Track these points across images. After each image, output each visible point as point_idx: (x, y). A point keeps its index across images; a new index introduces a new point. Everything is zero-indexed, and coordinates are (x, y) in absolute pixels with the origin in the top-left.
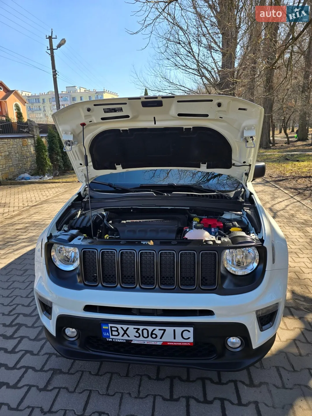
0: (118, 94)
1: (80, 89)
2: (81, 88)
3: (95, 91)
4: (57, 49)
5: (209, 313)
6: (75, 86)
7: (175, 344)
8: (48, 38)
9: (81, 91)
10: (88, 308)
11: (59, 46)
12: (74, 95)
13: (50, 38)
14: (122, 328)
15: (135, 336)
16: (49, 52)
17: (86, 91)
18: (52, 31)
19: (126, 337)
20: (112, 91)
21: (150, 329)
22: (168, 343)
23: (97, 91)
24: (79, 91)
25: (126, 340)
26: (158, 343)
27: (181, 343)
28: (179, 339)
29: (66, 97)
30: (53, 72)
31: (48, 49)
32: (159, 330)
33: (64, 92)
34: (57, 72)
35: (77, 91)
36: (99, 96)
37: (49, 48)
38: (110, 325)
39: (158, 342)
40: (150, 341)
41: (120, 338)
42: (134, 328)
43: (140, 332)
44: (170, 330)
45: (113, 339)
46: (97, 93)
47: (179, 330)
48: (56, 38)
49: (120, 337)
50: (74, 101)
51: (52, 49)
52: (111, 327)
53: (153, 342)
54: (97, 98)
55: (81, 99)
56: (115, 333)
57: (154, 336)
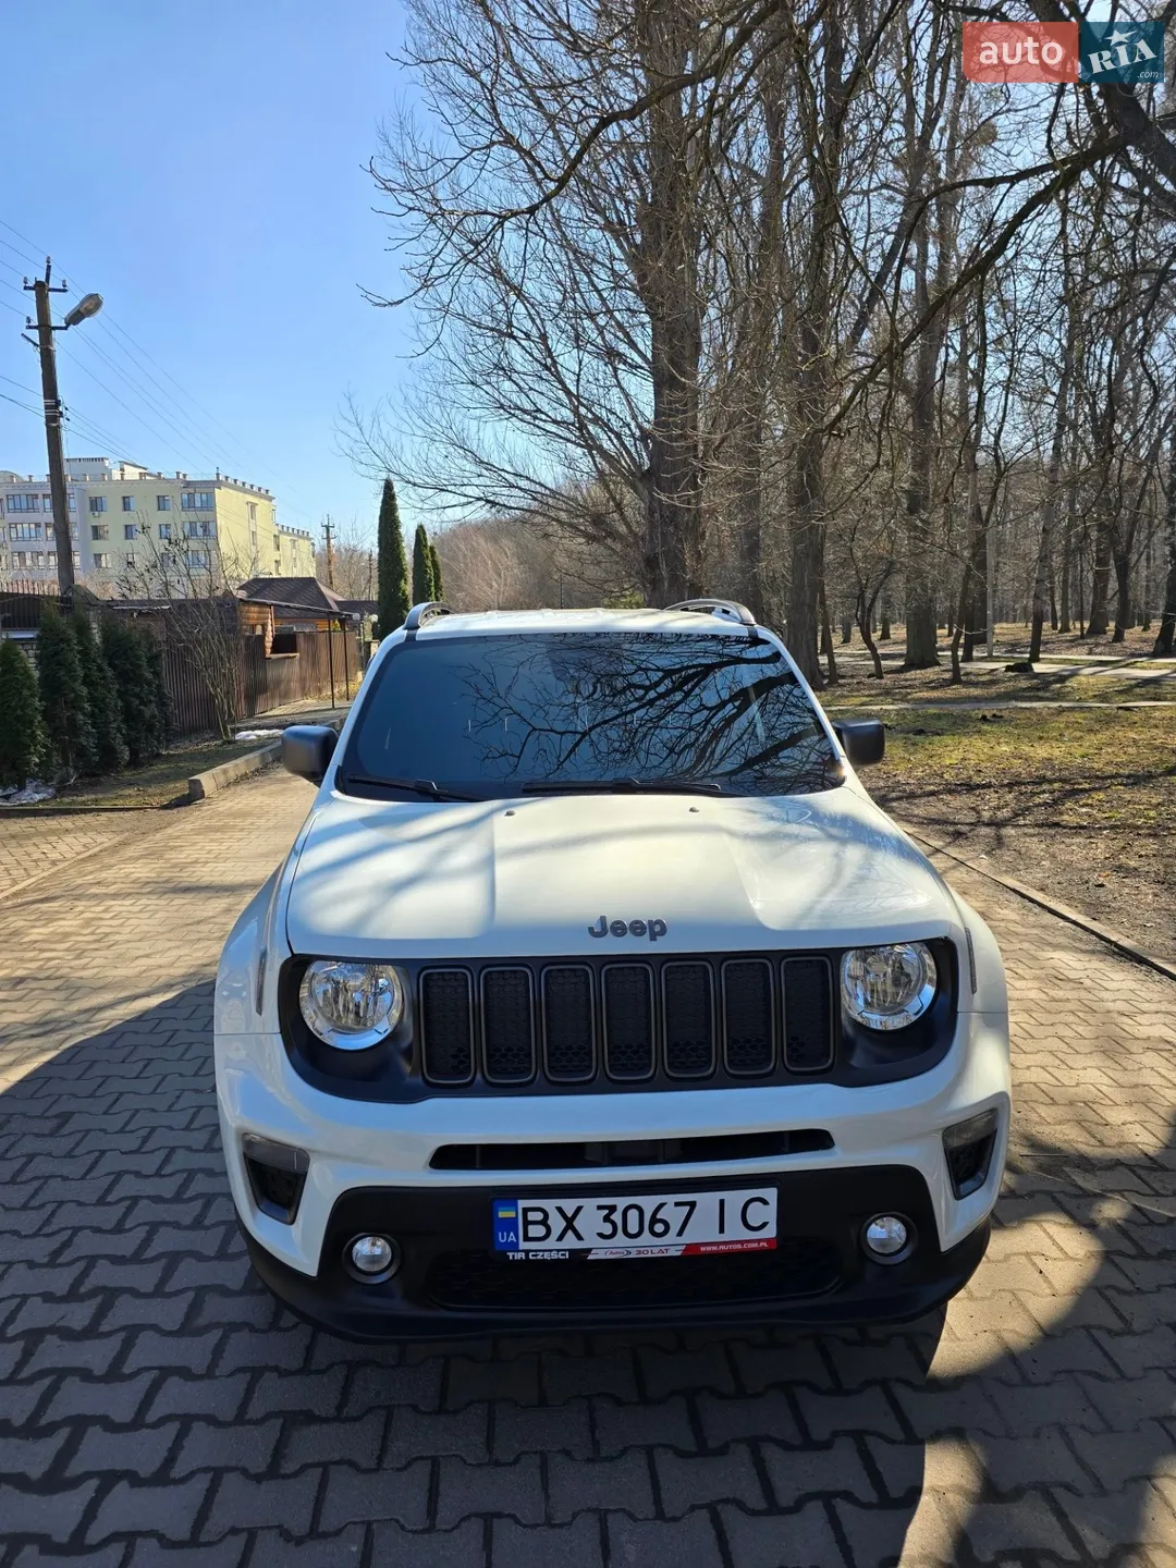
0: (270, 494)
1: (122, 470)
2: (126, 467)
3: (181, 477)
4: (66, 329)
5: (817, 1140)
6: (103, 459)
7: (722, 1247)
8: (30, 288)
9: (126, 478)
10: (447, 1157)
11: (76, 318)
12: (98, 488)
13: (40, 289)
14: (560, 1209)
15: (601, 1235)
16: (34, 335)
17: (148, 478)
18: (48, 266)
19: (570, 1242)
20: (249, 482)
21: (648, 1203)
22: (703, 1249)
23: (188, 479)
24: (116, 475)
25: (570, 1251)
26: (674, 1252)
27: (742, 1242)
28: (735, 1232)
30: (47, 407)
31: (30, 328)
32: (677, 1204)
34: (61, 409)
35: (110, 475)
36: (197, 496)
37: (34, 323)
38: (522, 1204)
39: (671, 1246)
40: (648, 1246)
41: (554, 1247)
42: (600, 1208)
43: (617, 1217)
44: (707, 1201)
45: (527, 1252)
46: (188, 484)
47: (735, 1199)
48: (64, 291)
49: (551, 1243)
50: (97, 513)
51: (45, 327)
52: (526, 1211)
53: (656, 1250)
54: (189, 505)
55: (126, 506)
56: (537, 1232)
57: (659, 1228)
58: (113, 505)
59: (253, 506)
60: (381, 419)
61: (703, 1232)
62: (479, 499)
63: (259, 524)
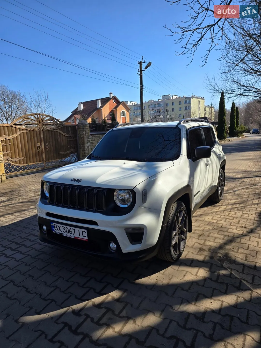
0: (204, 98)
1: (173, 97)
2: (174, 96)
3: (184, 97)
4: (145, 70)
5: (95, 223)
6: (169, 95)
7: (80, 239)
8: (139, 63)
9: (173, 98)
10: (48, 214)
11: (146, 68)
12: (167, 101)
13: (141, 63)
14: (58, 225)
15: (63, 231)
16: (139, 73)
17: (177, 98)
18: (142, 58)
19: (60, 232)
20: (197, 96)
21: (69, 227)
22: (77, 238)
23: (186, 97)
24: (171, 98)
25: (60, 233)
26: (73, 237)
27: (83, 239)
28: (81, 237)
29: (161, 104)
30: (140, 87)
31: (139, 71)
32: (73, 229)
33: (160, 100)
34: (143, 87)
35: (170, 98)
36: (187, 101)
37: (139, 70)
38: (54, 223)
40: (69, 235)
41: (58, 232)
42: (63, 227)
43: (65, 229)
44: (77, 229)
45: (55, 232)
46: (186, 98)
47: (81, 230)
48: (145, 62)
49: (58, 231)
50: (167, 107)
51: (141, 71)
52: (54, 225)
53: (71, 236)
54: (186, 103)
55: (173, 104)
56: (56, 229)
57: (71, 233)
58: (170, 104)
59: (200, 101)
60: (215, 78)
61: (77, 235)
63: (201, 105)
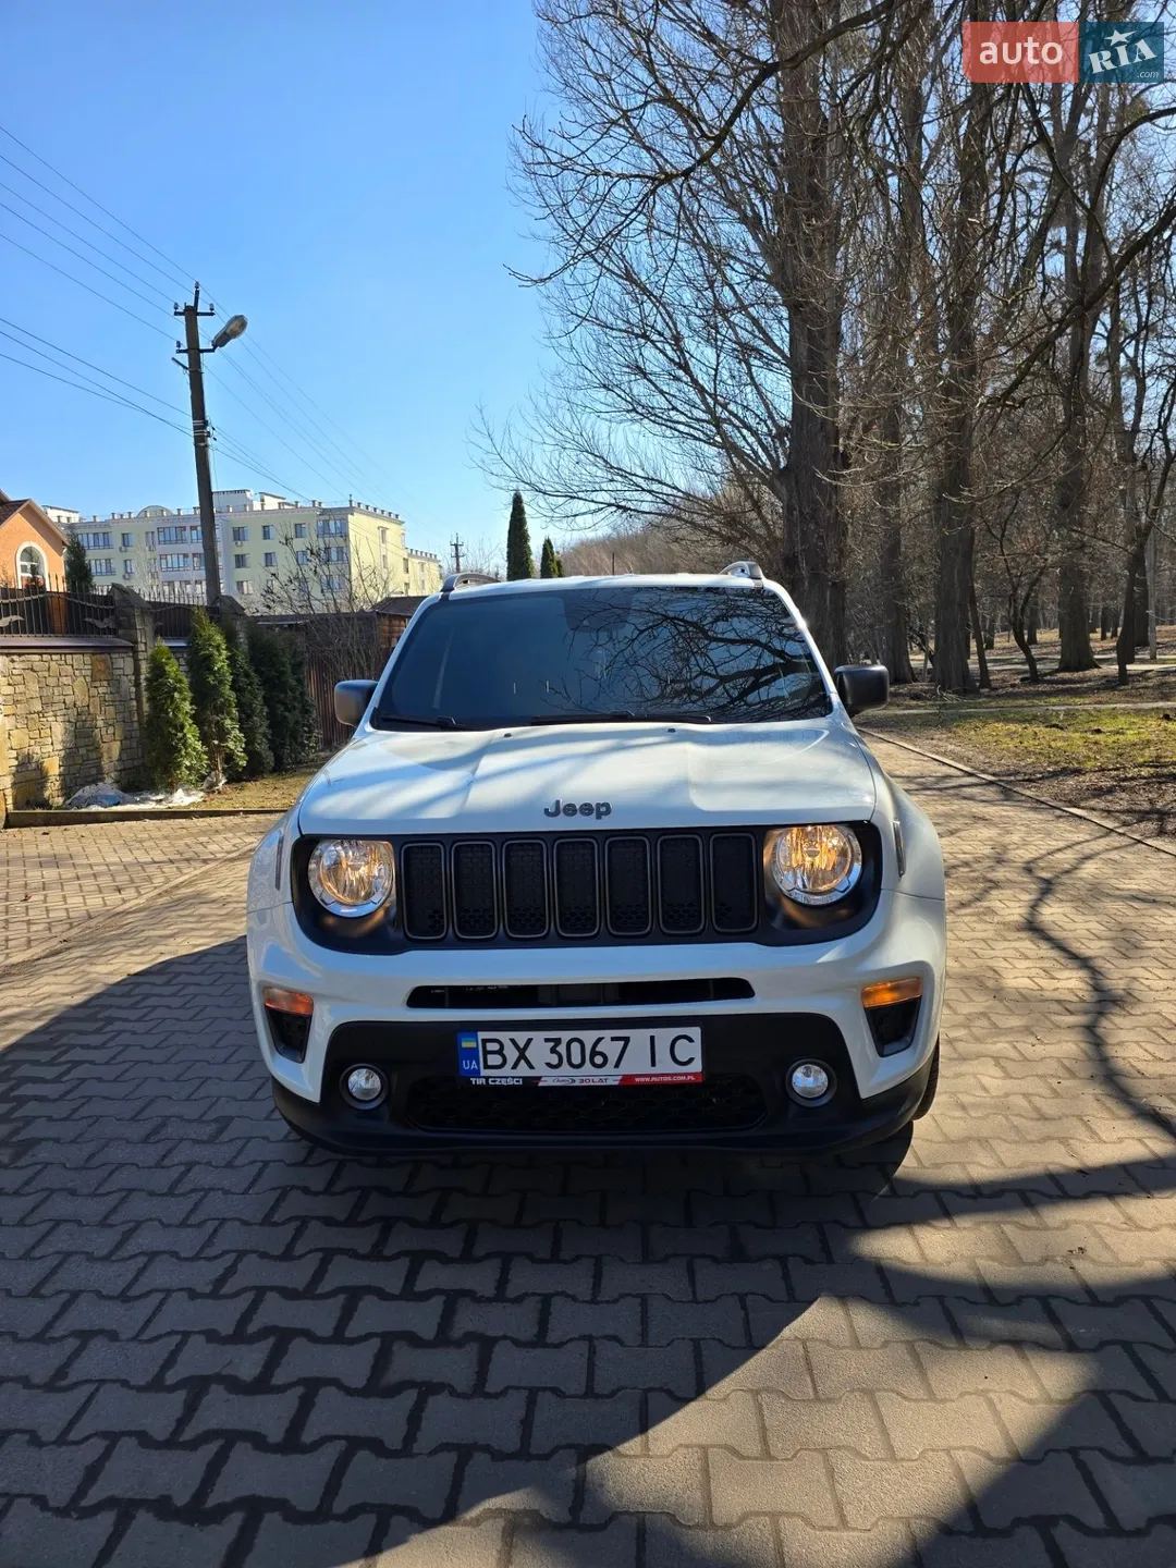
0: (400, 519)
1: (263, 500)
2: (266, 498)
3: (317, 505)
4: (213, 351)
5: (739, 988)
6: (245, 491)
7: (652, 1079)
8: (180, 314)
9: (266, 508)
10: (421, 997)
11: (221, 340)
12: (240, 517)
13: (191, 314)
14: (513, 1041)
15: (548, 1065)
16: (184, 359)
17: (286, 508)
18: (197, 292)
19: (523, 1070)
20: (380, 507)
21: (589, 1037)
22: (637, 1080)
23: (323, 506)
24: (257, 506)
25: (523, 1078)
26: (612, 1082)
27: (672, 1075)
28: (665, 1066)
30: (195, 428)
31: (180, 351)
32: (613, 1039)
34: (209, 429)
35: (251, 506)
36: (332, 523)
37: (185, 346)
38: (482, 1035)
39: (610, 1076)
40: (589, 1076)
41: (510, 1075)
42: (547, 1040)
43: (562, 1049)
44: (639, 1037)
45: (487, 1078)
46: (324, 512)
47: (665, 1035)
48: (212, 314)
49: (507, 1071)
50: (239, 542)
51: (194, 351)
52: (485, 1041)
53: (596, 1079)
54: (324, 531)
55: (266, 535)
56: (494, 1060)
57: (599, 1060)
58: (254, 533)
59: (384, 530)
61: (637, 1064)
62: (610, 505)
63: (390, 546)
